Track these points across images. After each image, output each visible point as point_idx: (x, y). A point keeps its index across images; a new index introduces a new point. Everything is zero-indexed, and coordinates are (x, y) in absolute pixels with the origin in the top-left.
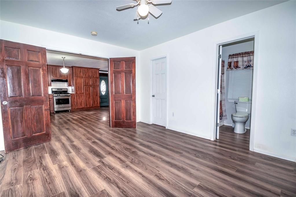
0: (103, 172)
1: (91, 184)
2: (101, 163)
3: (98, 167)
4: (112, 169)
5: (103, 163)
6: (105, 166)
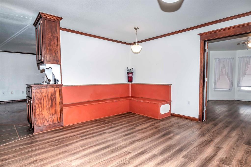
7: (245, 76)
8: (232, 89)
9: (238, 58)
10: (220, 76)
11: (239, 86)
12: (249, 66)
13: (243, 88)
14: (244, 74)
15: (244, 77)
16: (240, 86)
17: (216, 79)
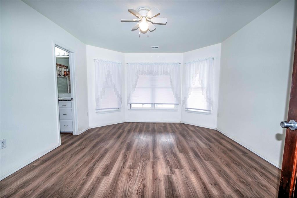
0: (176, 162)
1: (187, 158)
2: (173, 169)
3: (178, 167)
4: (167, 161)
5: (171, 170)
6: (171, 165)
7: (136, 89)
8: (121, 108)
9: (127, 64)
10: (104, 88)
11: (129, 103)
12: (139, 75)
13: (133, 106)
14: (135, 87)
15: (135, 91)
16: (131, 104)
17: (99, 94)
